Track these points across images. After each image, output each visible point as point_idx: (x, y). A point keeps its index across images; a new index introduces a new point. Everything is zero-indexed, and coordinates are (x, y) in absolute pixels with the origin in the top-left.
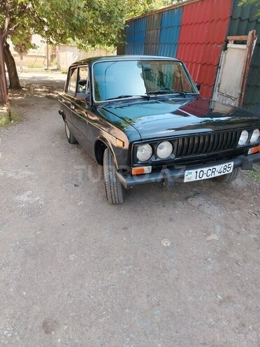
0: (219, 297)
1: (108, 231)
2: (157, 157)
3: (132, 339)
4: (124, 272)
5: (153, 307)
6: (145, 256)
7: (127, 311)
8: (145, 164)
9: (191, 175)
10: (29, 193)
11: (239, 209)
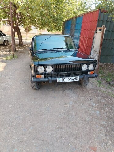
0: (58, 126)
1: (28, 99)
2: (46, 71)
3: (17, 135)
4: (26, 113)
5: (31, 126)
6: (37, 109)
7: (21, 126)
8: (41, 74)
9: (60, 80)
10: (6, 83)
11: (84, 97)
